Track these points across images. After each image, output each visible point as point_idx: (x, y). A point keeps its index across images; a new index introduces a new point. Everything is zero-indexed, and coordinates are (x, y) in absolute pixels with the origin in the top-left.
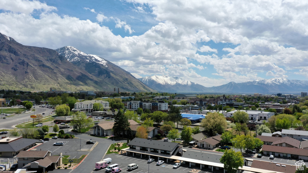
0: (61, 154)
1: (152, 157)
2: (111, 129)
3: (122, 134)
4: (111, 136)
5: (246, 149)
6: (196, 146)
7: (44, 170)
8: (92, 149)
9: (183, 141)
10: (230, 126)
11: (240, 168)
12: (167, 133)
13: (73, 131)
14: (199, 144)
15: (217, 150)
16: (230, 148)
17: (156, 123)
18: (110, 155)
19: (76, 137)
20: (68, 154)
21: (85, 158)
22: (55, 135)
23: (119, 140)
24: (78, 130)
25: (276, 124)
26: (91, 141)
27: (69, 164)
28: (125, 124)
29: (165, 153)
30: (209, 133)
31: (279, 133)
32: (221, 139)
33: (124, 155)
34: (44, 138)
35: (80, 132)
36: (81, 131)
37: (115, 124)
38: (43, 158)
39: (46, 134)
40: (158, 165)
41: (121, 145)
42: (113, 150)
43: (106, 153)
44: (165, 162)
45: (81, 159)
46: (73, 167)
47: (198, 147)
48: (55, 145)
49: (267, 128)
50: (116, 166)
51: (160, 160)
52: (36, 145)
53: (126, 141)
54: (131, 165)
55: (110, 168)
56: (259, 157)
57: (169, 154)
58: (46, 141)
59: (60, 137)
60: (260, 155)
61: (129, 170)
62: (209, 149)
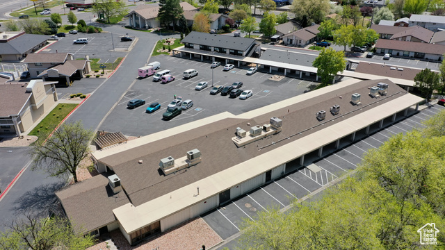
0: (88, 57)
1: (217, 59)
2: (154, 18)
3: (172, 25)
4: (156, 29)
5: (352, 46)
6: (281, 41)
7: (68, 80)
8: (130, 49)
9: (262, 35)
10: (333, 11)
11: (339, 73)
12: (239, 23)
13: (98, 21)
14: (285, 39)
15: (310, 48)
16: (329, 45)
17: (222, 7)
18: (157, 56)
19: (105, 30)
20: (97, 56)
21: (123, 61)
22: (73, 27)
23: (169, 35)
24: (105, 20)
25: (404, 6)
26: (128, 37)
27: (101, 71)
28: (176, 10)
29: (236, 53)
30: (302, 22)
31: (406, 20)
32: (319, 32)
33: (178, 56)
34: (58, 32)
35: (109, 23)
36: (111, 21)
37: (161, 10)
38: (62, 64)
39: (58, 27)
40: (225, 71)
41: (172, 42)
42: (161, 50)
43: (151, 54)
44: (236, 66)
45: (117, 64)
46: (108, 74)
47: (283, 44)
48: (75, 43)
49: (389, 13)
50: (167, 73)
51: (228, 63)
52: (48, 43)
53: (178, 36)
54: (188, 71)
55: (158, 75)
56: (369, 57)
57: (241, 55)
58: (62, 38)
59: (80, 31)
60: (370, 54)
61: (186, 79)
62: (300, 46)
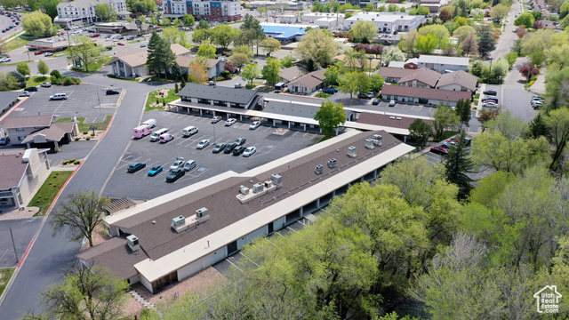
0: (75, 118)
1: (218, 113)
2: (143, 65)
3: (164, 72)
4: (145, 77)
5: (358, 93)
6: (286, 89)
8: (118, 104)
9: (265, 81)
10: (342, 51)
11: (341, 124)
12: (240, 67)
14: (290, 87)
15: (316, 96)
16: (336, 92)
17: (220, 46)
18: (151, 112)
21: (113, 119)
22: (44, 79)
23: (161, 84)
24: (82, 68)
25: (415, 43)
26: (113, 89)
27: (90, 132)
28: (167, 56)
29: (237, 106)
30: (308, 66)
31: (415, 61)
32: (325, 78)
33: (174, 111)
34: (27, 86)
35: (87, 72)
36: (89, 69)
37: (150, 57)
38: (48, 127)
39: (27, 79)
40: (227, 126)
41: (166, 94)
42: (155, 104)
43: (144, 109)
44: (238, 120)
45: (107, 123)
46: (99, 136)
47: (288, 91)
48: (52, 99)
49: (399, 53)
50: (165, 132)
51: (230, 117)
52: (18, 100)
53: (172, 86)
54: (187, 129)
55: (156, 135)
56: (375, 104)
57: (243, 108)
58: (34, 93)
59: (54, 83)
60: (377, 101)
61: (186, 137)
62: (306, 94)
